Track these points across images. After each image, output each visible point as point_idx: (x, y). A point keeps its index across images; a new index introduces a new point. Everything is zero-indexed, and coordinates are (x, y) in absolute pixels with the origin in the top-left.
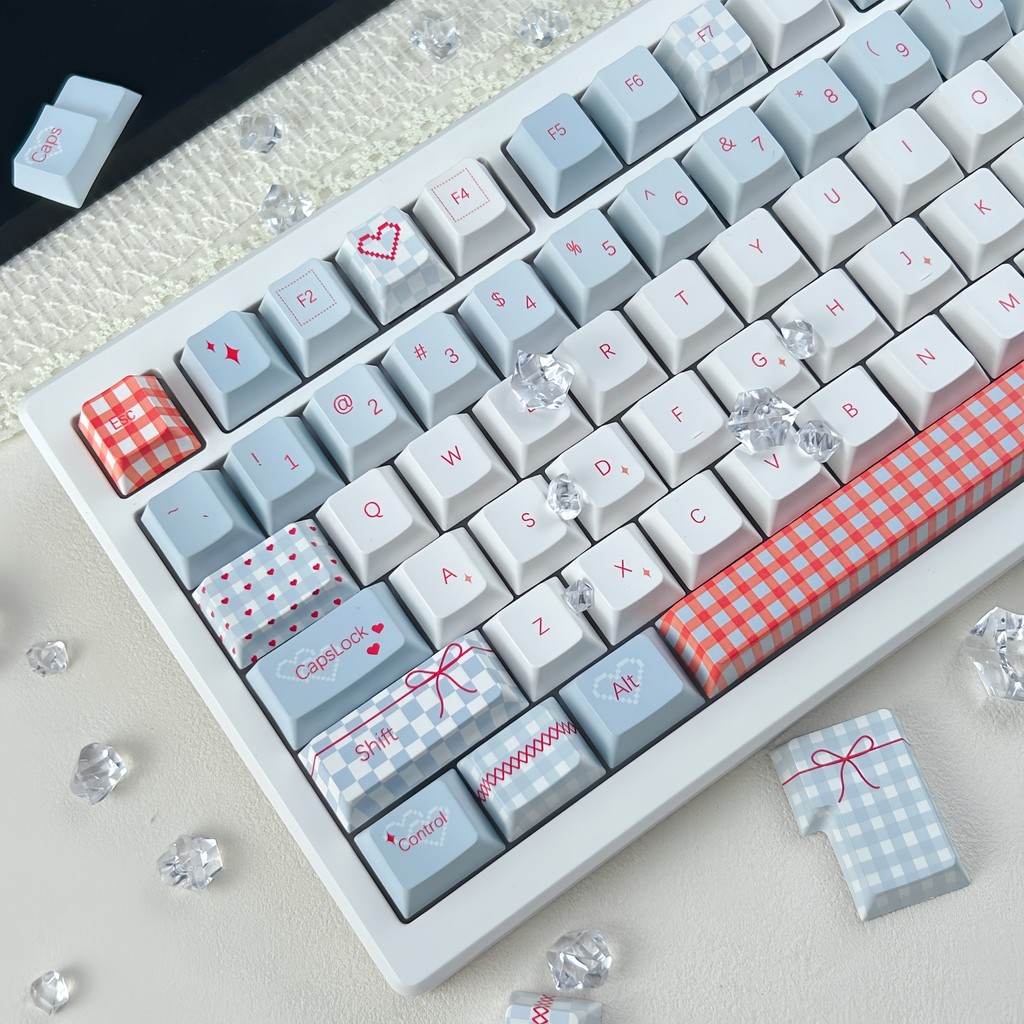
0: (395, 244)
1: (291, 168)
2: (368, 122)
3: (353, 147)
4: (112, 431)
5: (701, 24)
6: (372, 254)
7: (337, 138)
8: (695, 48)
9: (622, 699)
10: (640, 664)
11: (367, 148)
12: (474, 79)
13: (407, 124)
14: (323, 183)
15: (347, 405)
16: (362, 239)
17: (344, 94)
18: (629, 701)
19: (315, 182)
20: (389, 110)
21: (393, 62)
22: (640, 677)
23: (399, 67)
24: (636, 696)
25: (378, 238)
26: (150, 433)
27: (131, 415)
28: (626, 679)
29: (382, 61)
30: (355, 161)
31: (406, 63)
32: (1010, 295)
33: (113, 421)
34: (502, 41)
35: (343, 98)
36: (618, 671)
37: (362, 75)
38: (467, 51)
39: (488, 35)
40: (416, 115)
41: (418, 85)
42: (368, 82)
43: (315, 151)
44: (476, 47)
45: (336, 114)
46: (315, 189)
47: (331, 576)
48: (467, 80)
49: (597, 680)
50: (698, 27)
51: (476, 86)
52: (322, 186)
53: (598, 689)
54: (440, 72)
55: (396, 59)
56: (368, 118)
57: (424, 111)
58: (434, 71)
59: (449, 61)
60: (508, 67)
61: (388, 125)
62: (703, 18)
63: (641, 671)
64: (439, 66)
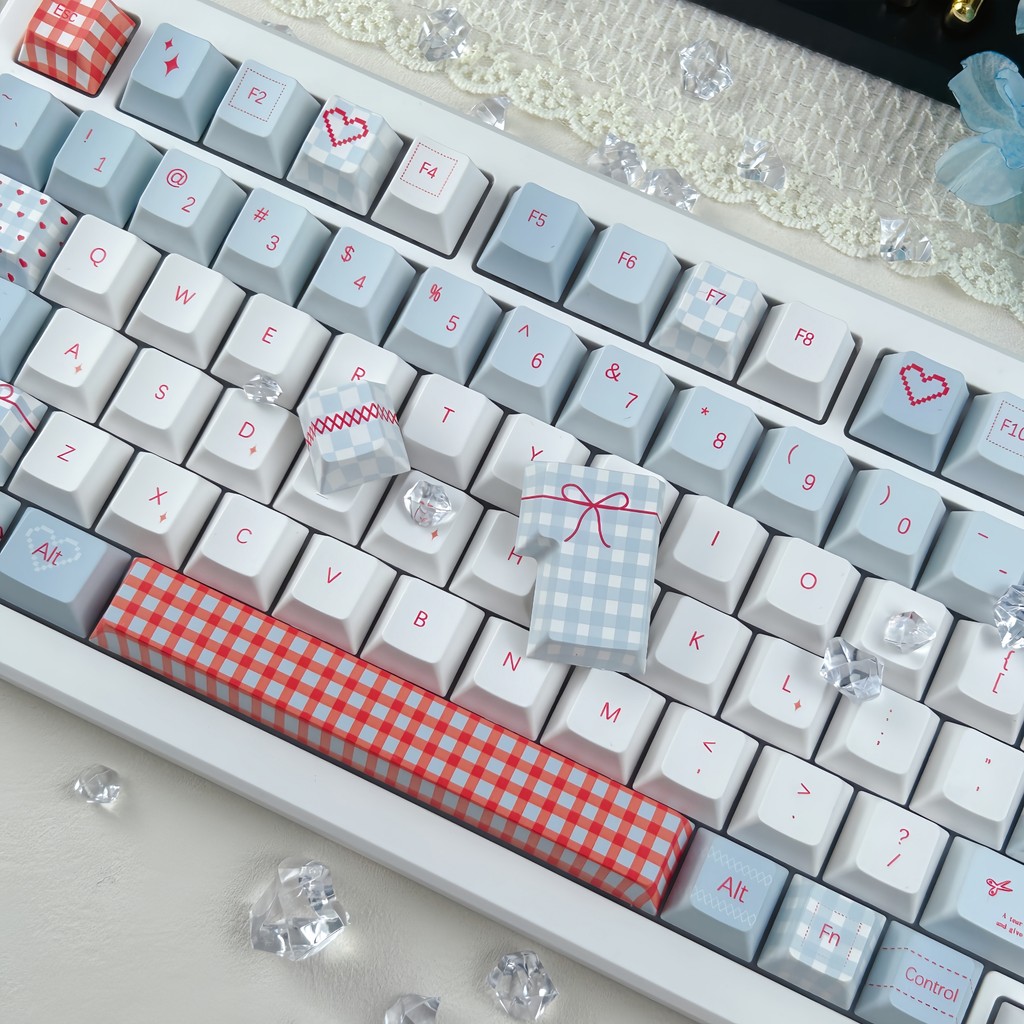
0: (350, 140)
1: (497, 18)
2: (583, 60)
3: (549, 60)
4: (51, 11)
5: (723, 288)
6: (328, 126)
7: (549, 42)
8: (694, 295)
9: (34, 557)
10: (77, 557)
11: (551, 73)
12: (681, 132)
13: (598, 96)
14: (496, 54)
15: (178, 182)
16: (339, 111)
17: (602, 23)
18: (36, 564)
19: (492, 47)
20: (606, 72)
21: (661, 49)
22: (64, 562)
23: (659, 57)
24: (44, 568)
25: (347, 123)
26: (66, 40)
27: (73, 17)
28: (57, 551)
29: (657, 39)
30: (532, 69)
31: (665, 61)
32: (619, 710)
33: (61, 7)
34: (738, 136)
35: (597, 25)
36: (61, 541)
37: (631, 29)
38: (709, 110)
39: (737, 119)
40: (612, 100)
41: (647, 84)
42: (626, 39)
43: (527, 30)
44: (718, 115)
45: (576, 28)
46: (486, 50)
47: (19, 254)
48: (675, 127)
49: (44, 528)
50: (718, 287)
51: (673, 138)
52: (491, 55)
53: (35, 532)
54: (672, 97)
55: (664, 49)
56: (586, 58)
57: (621, 104)
58: (671, 90)
59: (688, 99)
60: (710, 154)
61: (590, 79)
62: (729, 286)
63: (70, 560)
64: (678, 92)
